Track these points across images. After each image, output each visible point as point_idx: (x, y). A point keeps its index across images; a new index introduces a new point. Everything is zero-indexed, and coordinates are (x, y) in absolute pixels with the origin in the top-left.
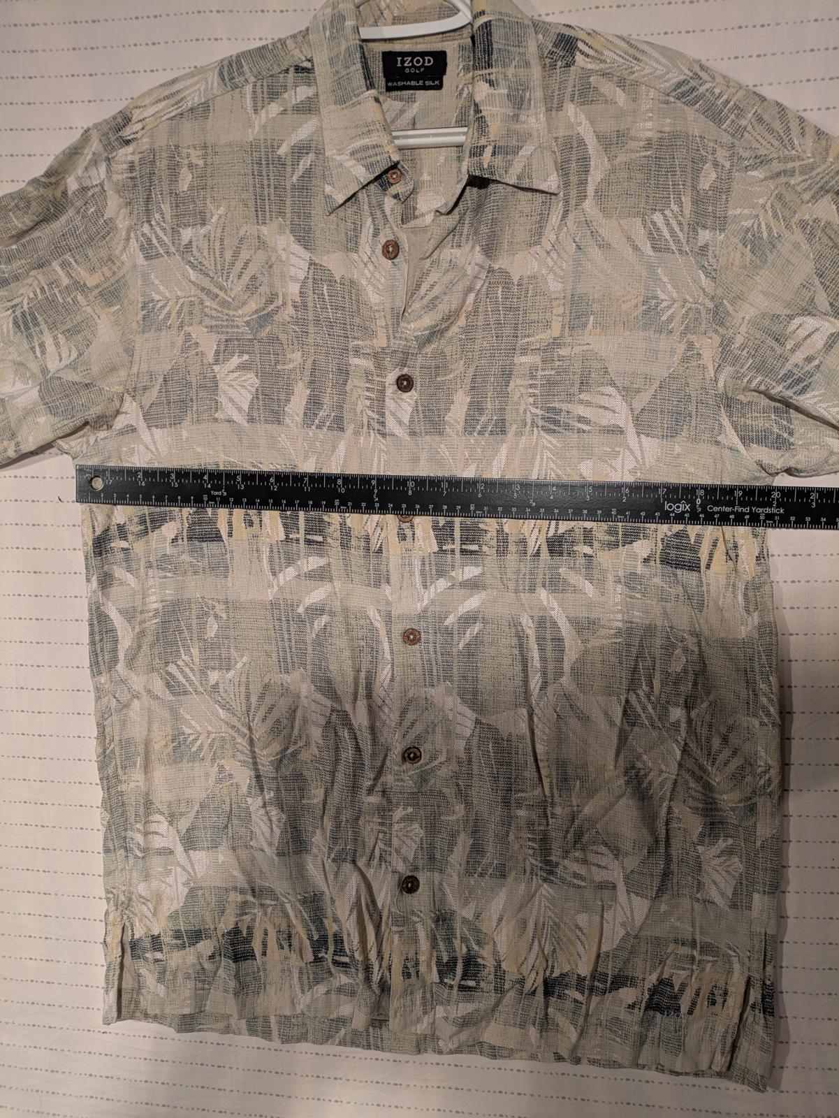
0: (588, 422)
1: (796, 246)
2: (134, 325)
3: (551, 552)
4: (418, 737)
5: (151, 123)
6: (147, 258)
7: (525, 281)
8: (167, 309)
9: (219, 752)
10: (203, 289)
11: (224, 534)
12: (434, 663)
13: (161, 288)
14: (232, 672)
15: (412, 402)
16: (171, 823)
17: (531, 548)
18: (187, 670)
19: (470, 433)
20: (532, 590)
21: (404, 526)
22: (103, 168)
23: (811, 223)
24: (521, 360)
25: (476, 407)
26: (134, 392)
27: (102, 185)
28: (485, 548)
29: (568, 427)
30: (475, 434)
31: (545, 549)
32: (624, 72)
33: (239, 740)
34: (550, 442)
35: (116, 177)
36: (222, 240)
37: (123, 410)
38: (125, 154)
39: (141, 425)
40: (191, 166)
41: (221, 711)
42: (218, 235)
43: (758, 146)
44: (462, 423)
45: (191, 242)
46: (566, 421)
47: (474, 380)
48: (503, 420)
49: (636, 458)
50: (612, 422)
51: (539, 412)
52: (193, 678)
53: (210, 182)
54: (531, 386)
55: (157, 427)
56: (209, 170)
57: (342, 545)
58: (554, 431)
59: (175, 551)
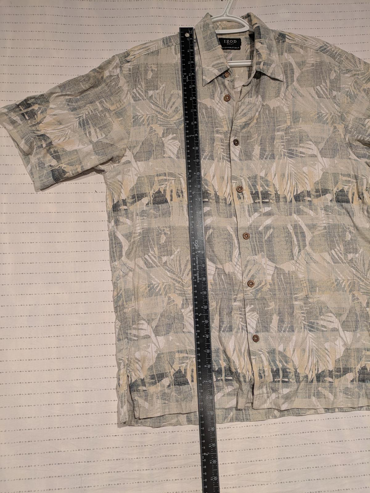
0: (303, 153)
1: (363, 97)
2: (130, 124)
3: (296, 200)
4: (253, 276)
5: (137, 56)
6: (135, 101)
7: (275, 108)
8: (143, 118)
9: (168, 291)
10: (157, 112)
11: (169, 200)
12: (256, 246)
13: (141, 111)
14: (173, 256)
15: (239, 149)
16: (148, 324)
17: (288, 200)
18: (153, 257)
19: (262, 159)
20: (291, 214)
21: (239, 194)
22: (118, 70)
23: (367, 89)
24: (277, 133)
25: (263, 150)
26: (130, 148)
27: (118, 75)
28: (271, 201)
29: (297, 155)
30: (264, 159)
31: (293, 199)
32: (302, 44)
33: (177, 285)
34: (291, 161)
35: (124, 72)
36: (164, 95)
37: (125, 155)
38: (127, 66)
39: (133, 160)
40: (152, 70)
41: (168, 273)
42: (163, 93)
43: (347, 66)
44: (259, 155)
45: (152, 95)
46: (296, 153)
47: (261, 141)
48: (273, 154)
49: (322, 165)
50: (312, 153)
51: (286, 151)
52: (156, 260)
53: (159, 76)
54: (282, 142)
55: (139, 161)
56: (159, 72)
57: (216, 202)
58: (292, 157)
59: (147, 208)
